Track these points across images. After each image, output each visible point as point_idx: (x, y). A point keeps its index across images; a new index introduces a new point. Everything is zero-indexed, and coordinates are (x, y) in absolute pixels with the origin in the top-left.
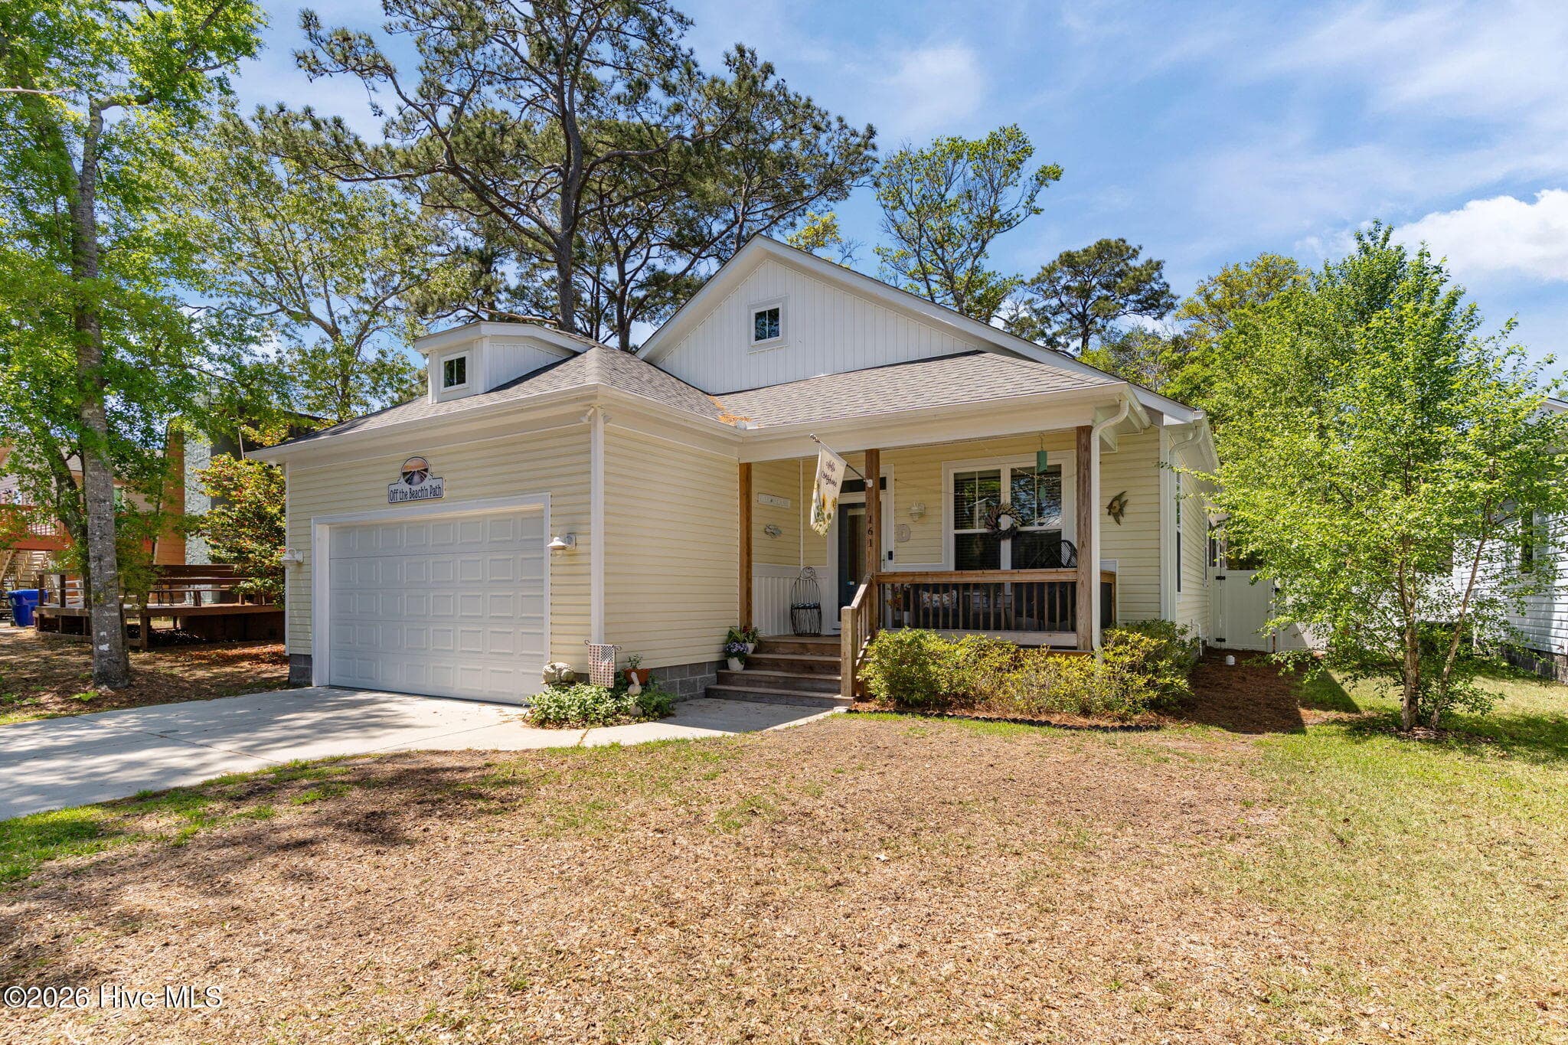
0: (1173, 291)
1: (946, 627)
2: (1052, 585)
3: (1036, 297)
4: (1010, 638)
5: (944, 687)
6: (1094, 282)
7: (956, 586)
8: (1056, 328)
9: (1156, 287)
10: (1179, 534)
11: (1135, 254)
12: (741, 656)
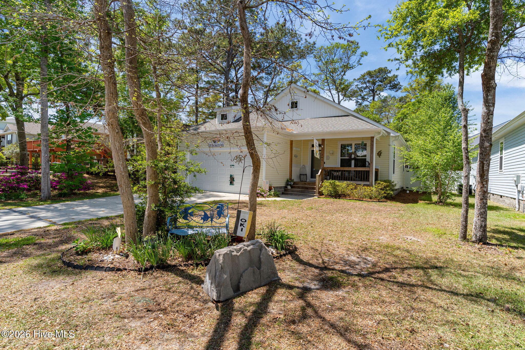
0: (401, 84)
1: (339, 180)
2: (364, 171)
3: (359, 84)
4: (354, 183)
5: (340, 193)
6: (377, 80)
7: (340, 171)
8: (365, 93)
9: (396, 83)
10: (394, 160)
11: (390, 72)
12: (290, 185)
